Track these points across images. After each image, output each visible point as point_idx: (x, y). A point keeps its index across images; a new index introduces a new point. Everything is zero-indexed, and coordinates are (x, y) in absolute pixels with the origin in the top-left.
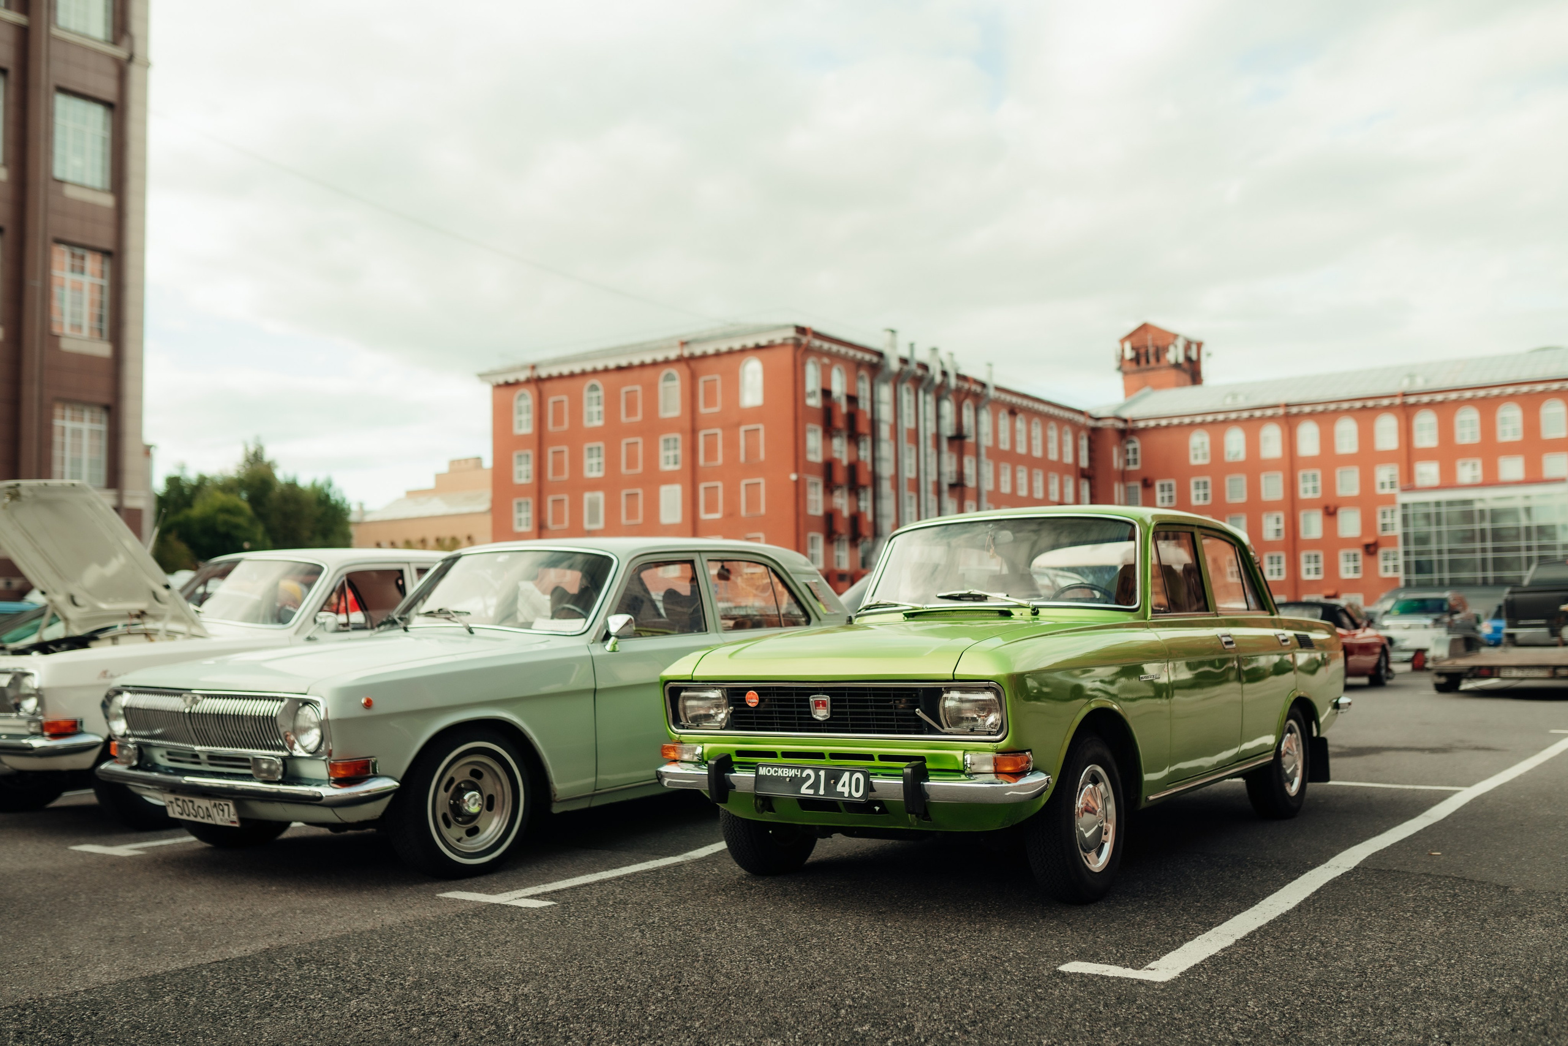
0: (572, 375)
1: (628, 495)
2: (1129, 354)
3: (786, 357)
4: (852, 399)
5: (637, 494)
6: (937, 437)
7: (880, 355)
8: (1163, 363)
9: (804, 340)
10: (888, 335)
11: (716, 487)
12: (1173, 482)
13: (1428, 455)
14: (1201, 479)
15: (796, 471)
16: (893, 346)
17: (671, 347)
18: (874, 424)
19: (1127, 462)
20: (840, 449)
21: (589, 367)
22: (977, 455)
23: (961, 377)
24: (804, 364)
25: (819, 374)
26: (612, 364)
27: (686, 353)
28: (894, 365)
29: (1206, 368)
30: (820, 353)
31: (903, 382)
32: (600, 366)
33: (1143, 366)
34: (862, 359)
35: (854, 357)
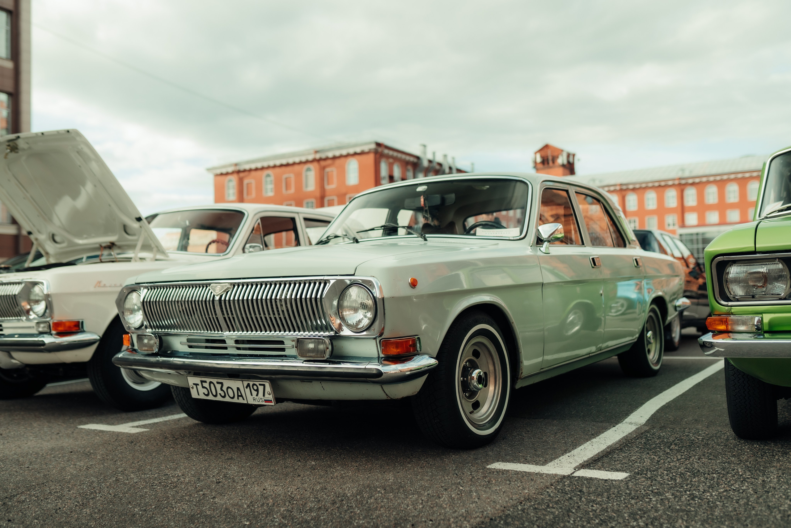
0: (257, 169)
2: (539, 160)
3: (371, 158)
7: (418, 158)
8: (556, 164)
9: (380, 150)
10: (422, 148)
13: (692, 209)
16: (425, 153)
17: (309, 154)
21: (265, 164)
23: (459, 171)
24: (380, 163)
25: (387, 167)
26: (278, 163)
27: (318, 156)
28: (425, 164)
29: (577, 167)
30: (388, 157)
31: (429, 172)
32: (271, 163)
33: (546, 165)
34: (409, 160)
35: (405, 159)
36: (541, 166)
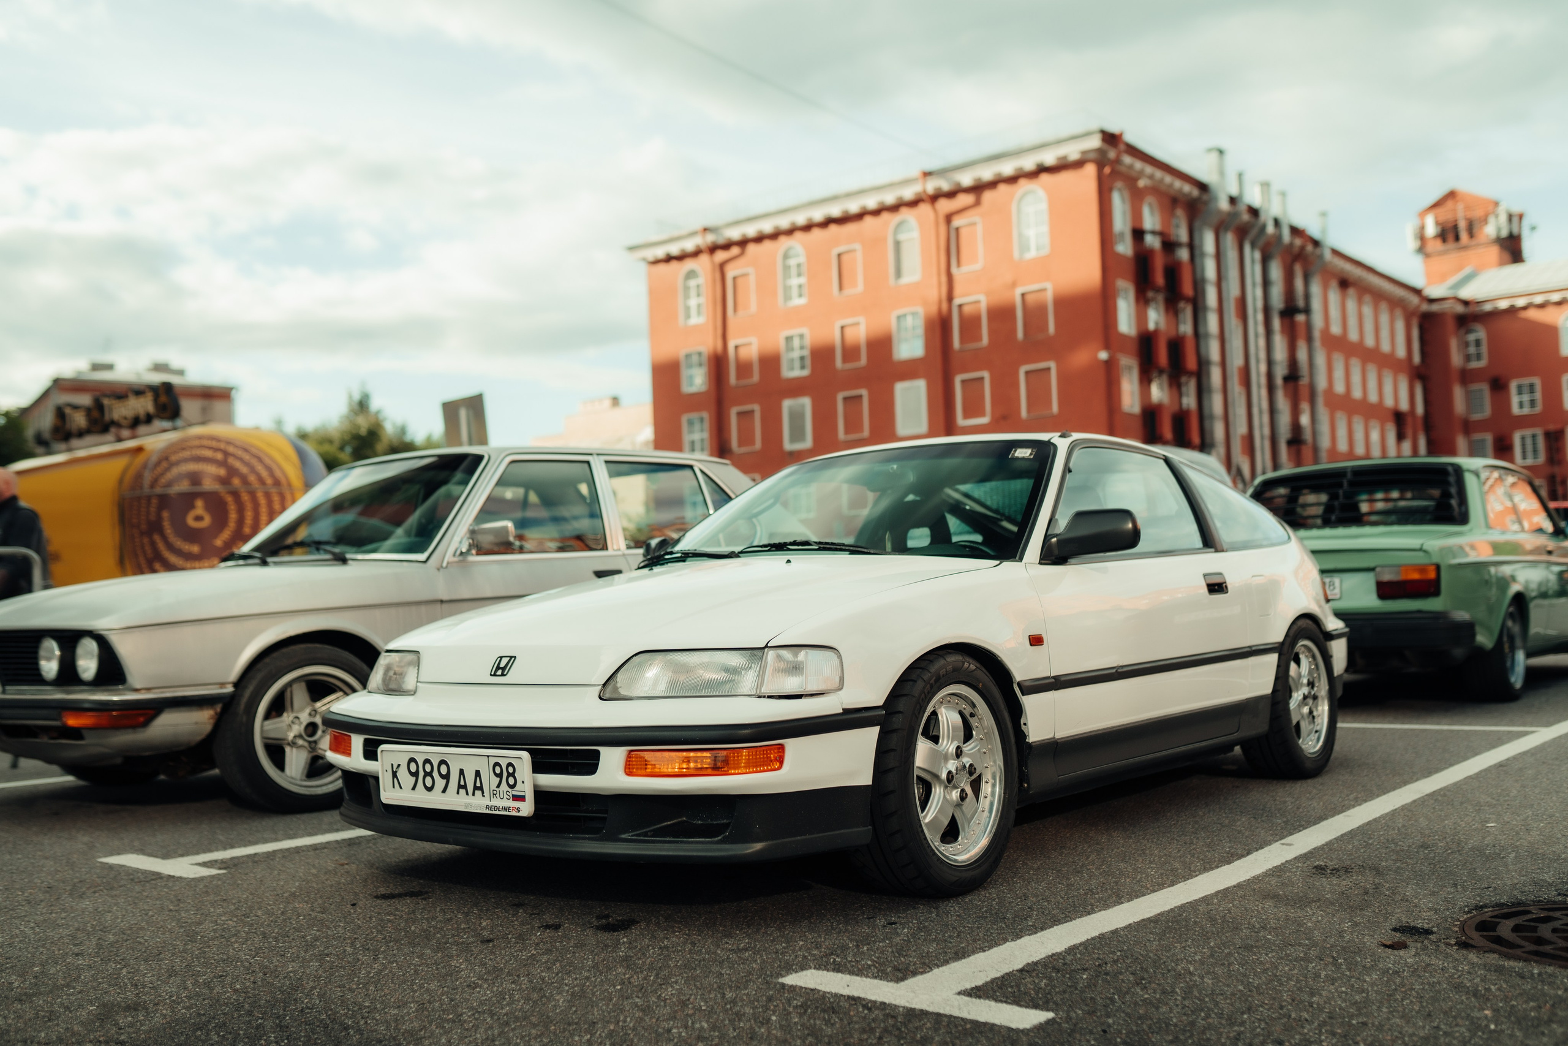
0: (760, 239)
1: (846, 399)
2: (1431, 230)
3: (1087, 178)
4: (1169, 245)
5: (860, 397)
6: (1267, 310)
7: (1203, 187)
8: (1479, 238)
9: (1112, 154)
10: (1214, 156)
11: (982, 379)
12: (1537, 381)
15: (1107, 346)
16: (1222, 173)
17: (907, 183)
18: (1199, 284)
19: (1468, 358)
20: (1155, 318)
21: (784, 223)
22: (1309, 339)
23: (1295, 231)
24: (1110, 190)
25: (1128, 207)
26: (818, 215)
27: (931, 186)
28: (1221, 206)
30: (1130, 178)
31: (1226, 229)
32: (801, 219)
33: (1451, 245)
34: (1180, 191)
35: (1171, 186)
36: (1436, 246)
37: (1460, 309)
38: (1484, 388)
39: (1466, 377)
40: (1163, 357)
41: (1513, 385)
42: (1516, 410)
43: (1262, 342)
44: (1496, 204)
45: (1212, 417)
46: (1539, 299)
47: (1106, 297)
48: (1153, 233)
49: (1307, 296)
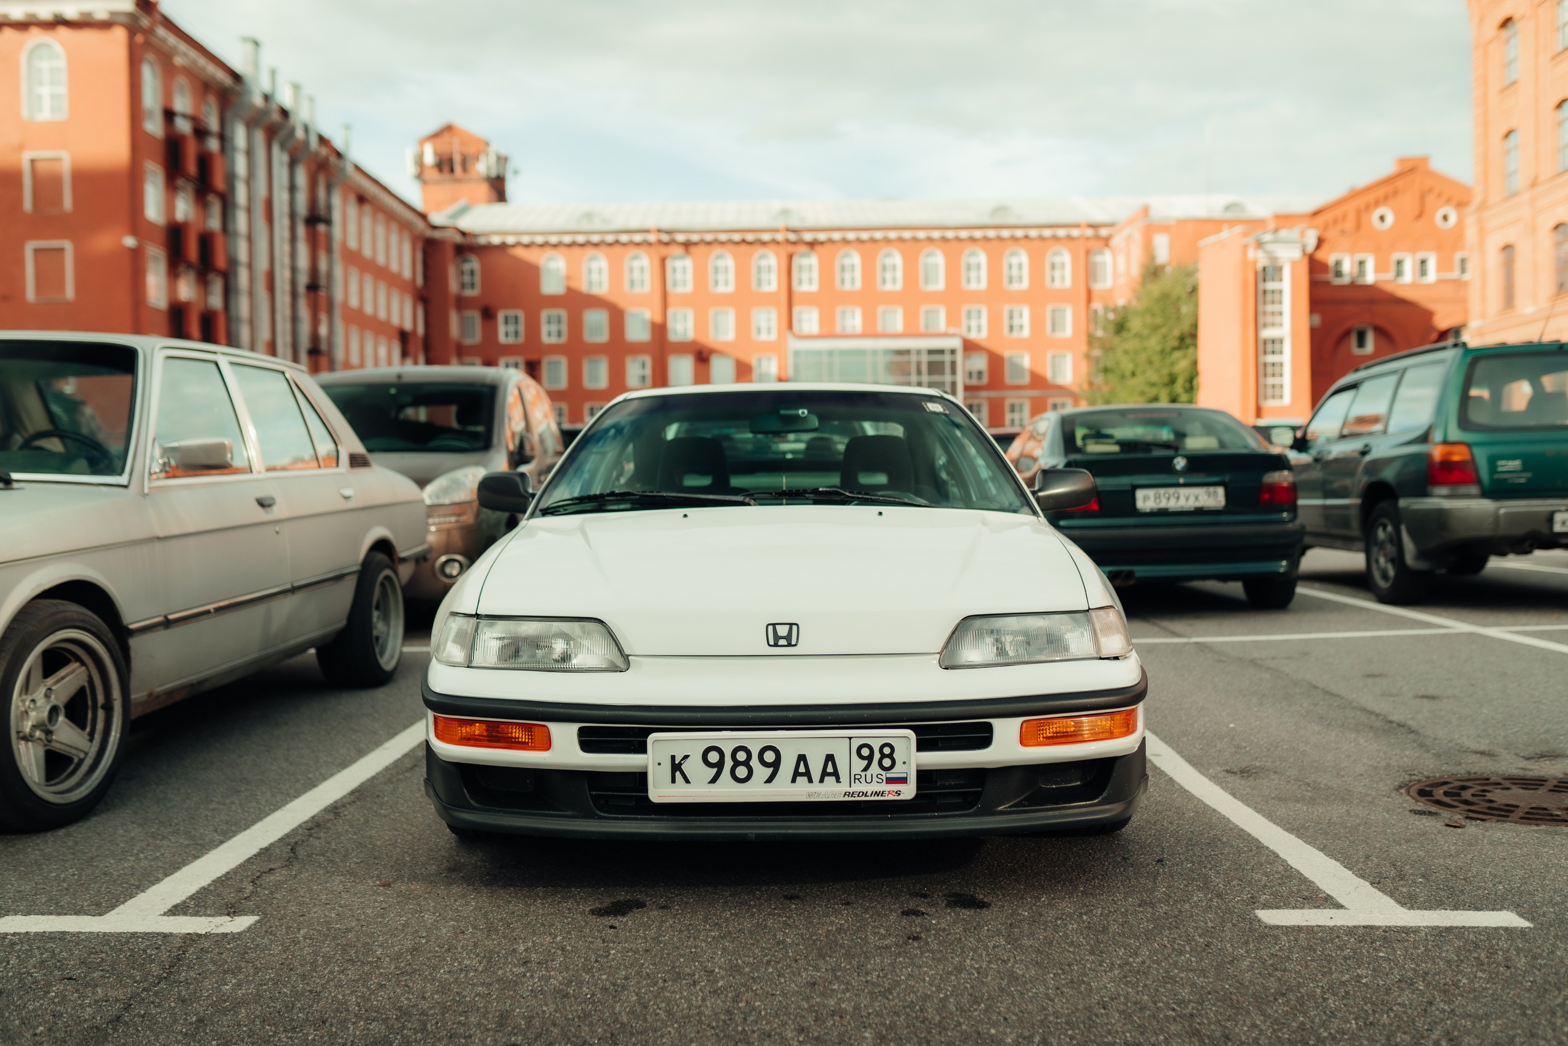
2: (429, 159)
4: (200, 132)
6: (293, 215)
7: (236, 77)
8: (471, 174)
9: (145, 22)
10: (250, 47)
12: (521, 314)
13: (810, 299)
14: (554, 312)
15: (134, 232)
16: (256, 65)
18: (231, 178)
19: (463, 286)
20: (184, 208)
22: (329, 250)
23: (323, 140)
24: (142, 61)
25: (159, 84)
28: (254, 100)
30: (163, 52)
31: (258, 126)
33: (446, 175)
34: (213, 78)
35: (203, 69)
36: (433, 174)
37: (458, 239)
38: (476, 316)
39: (461, 303)
40: (193, 251)
41: (501, 316)
42: (502, 339)
43: (287, 248)
44: (487, 144)
45: (238, 320)
46: (525, 240)
47: (134, 178)
48: (184, 116)
49: (329, 207)
